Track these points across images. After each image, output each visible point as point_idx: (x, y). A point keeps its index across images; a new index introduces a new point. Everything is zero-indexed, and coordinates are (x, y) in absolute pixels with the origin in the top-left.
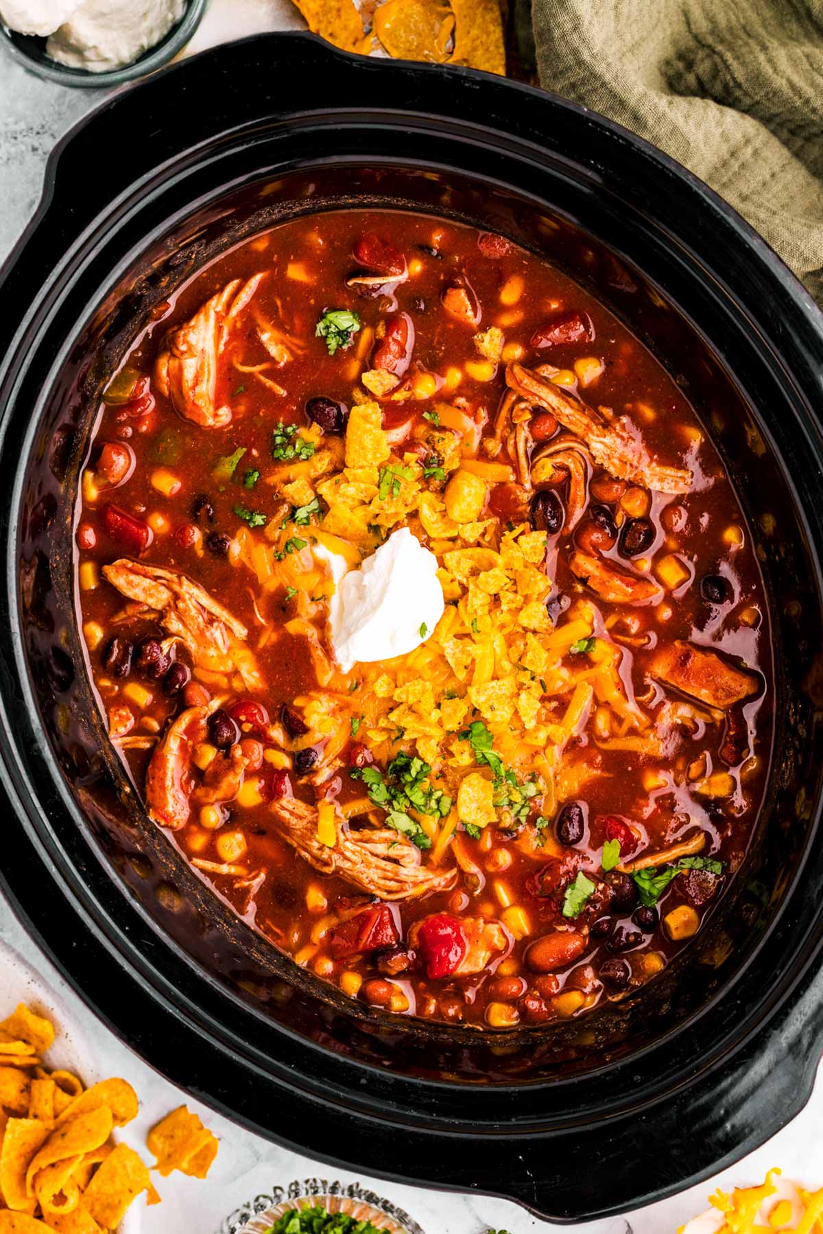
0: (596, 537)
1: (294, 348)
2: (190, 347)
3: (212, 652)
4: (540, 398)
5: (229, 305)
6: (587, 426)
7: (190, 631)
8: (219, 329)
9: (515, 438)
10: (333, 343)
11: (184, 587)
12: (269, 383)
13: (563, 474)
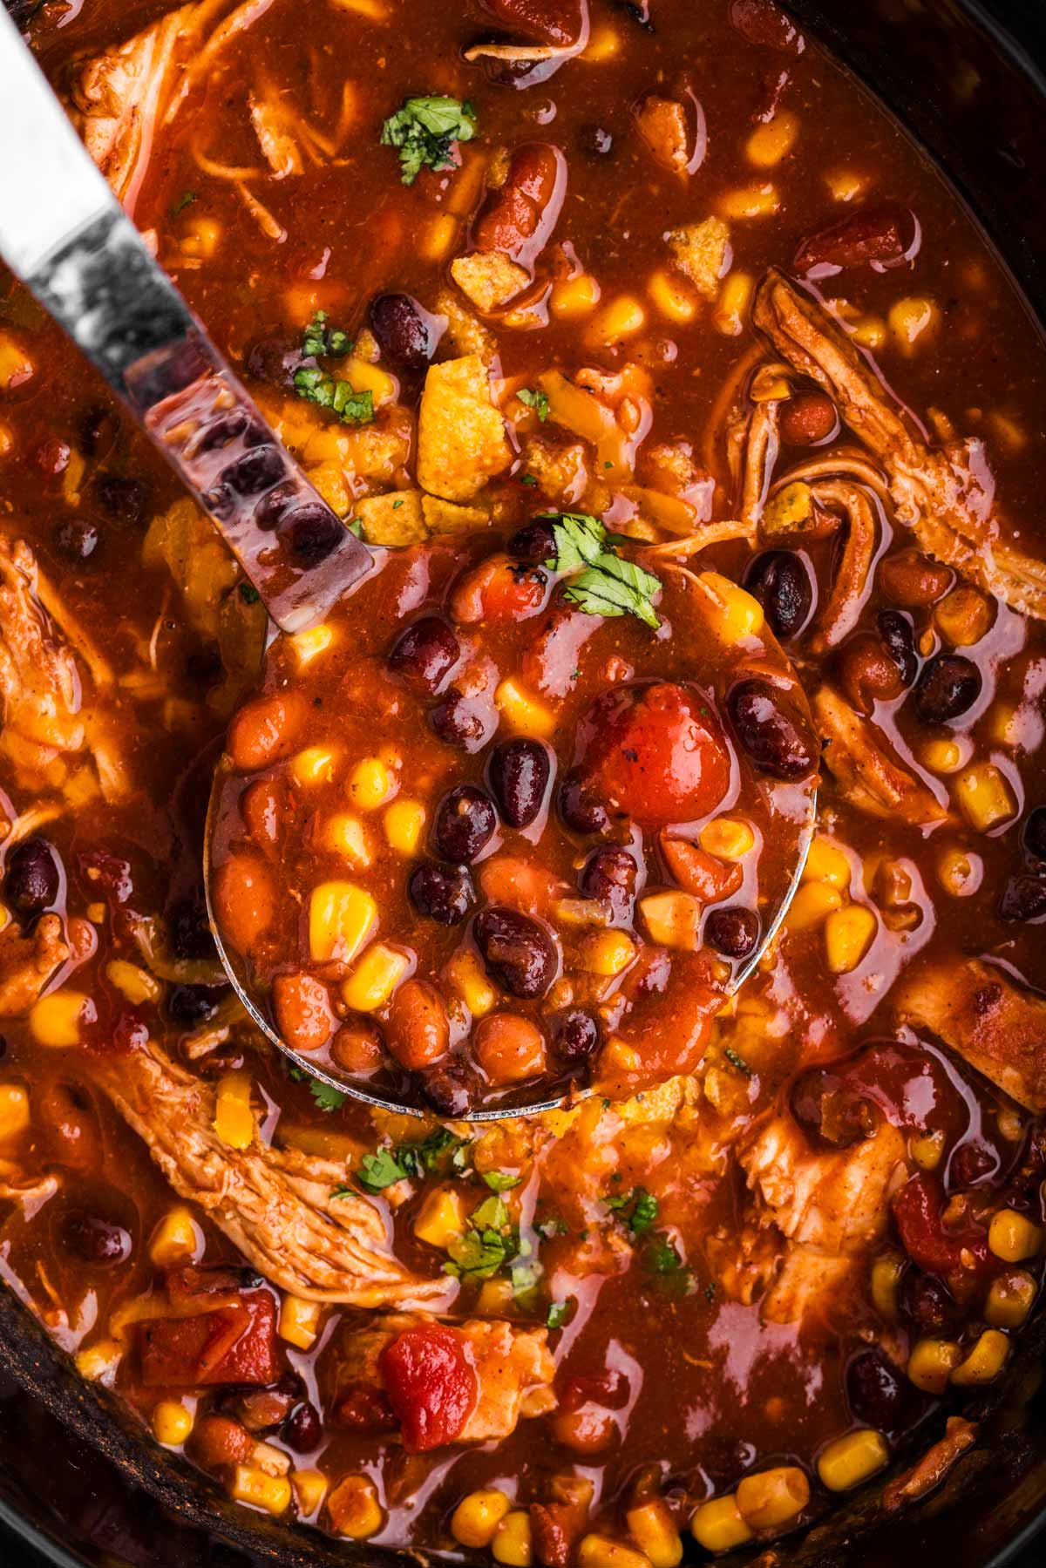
0: (874, 671)
1: (312, 154)
2: (108, 97)
3: (47, 705)
4: (814, 361)
5: (208, 29)
6: (895, 438)
7: (12, 655)
8: (177, 74)
9: (748, 430)
10: (413, 160)
11: (18, 562)
12: (258, 210)
13: (832, 522)
